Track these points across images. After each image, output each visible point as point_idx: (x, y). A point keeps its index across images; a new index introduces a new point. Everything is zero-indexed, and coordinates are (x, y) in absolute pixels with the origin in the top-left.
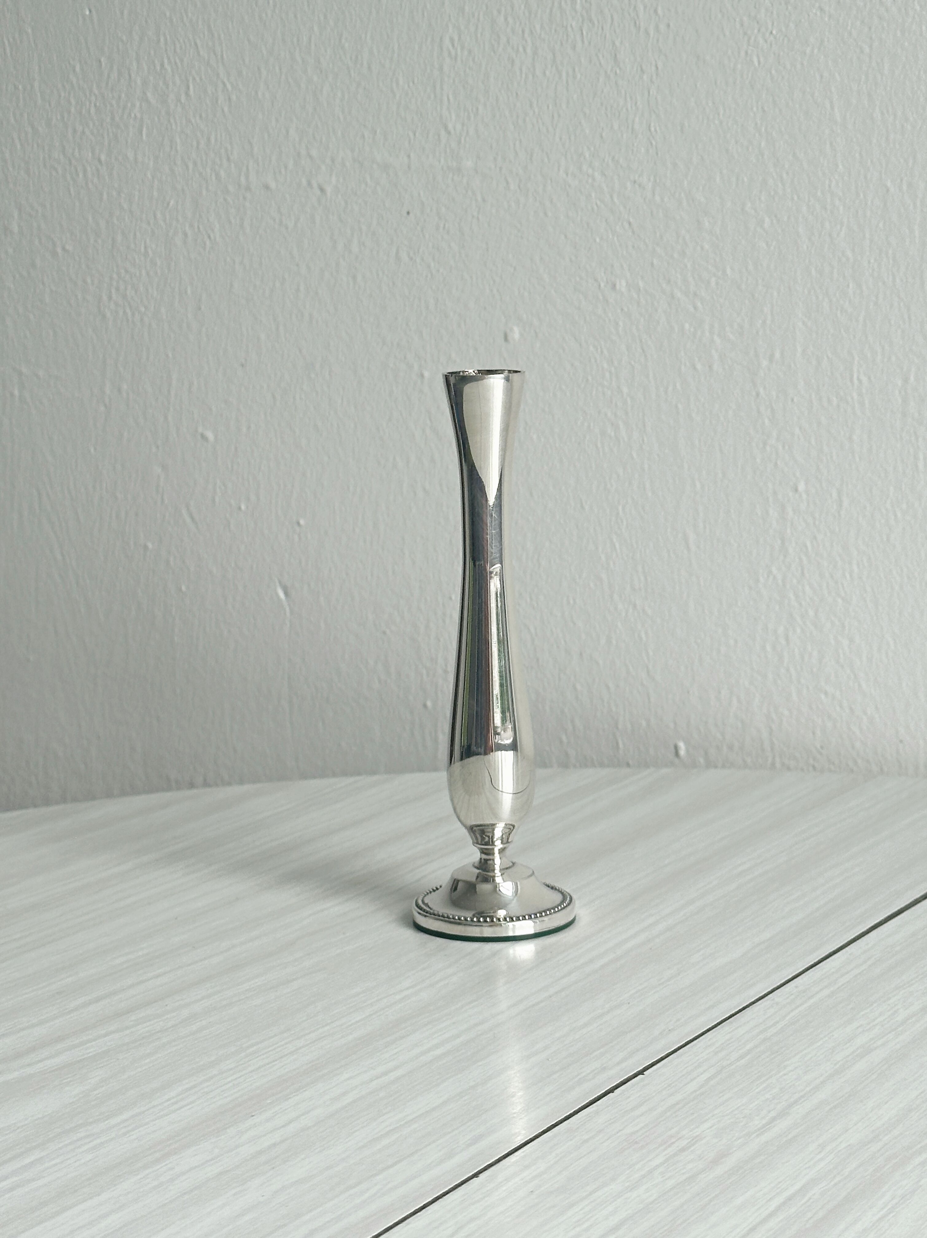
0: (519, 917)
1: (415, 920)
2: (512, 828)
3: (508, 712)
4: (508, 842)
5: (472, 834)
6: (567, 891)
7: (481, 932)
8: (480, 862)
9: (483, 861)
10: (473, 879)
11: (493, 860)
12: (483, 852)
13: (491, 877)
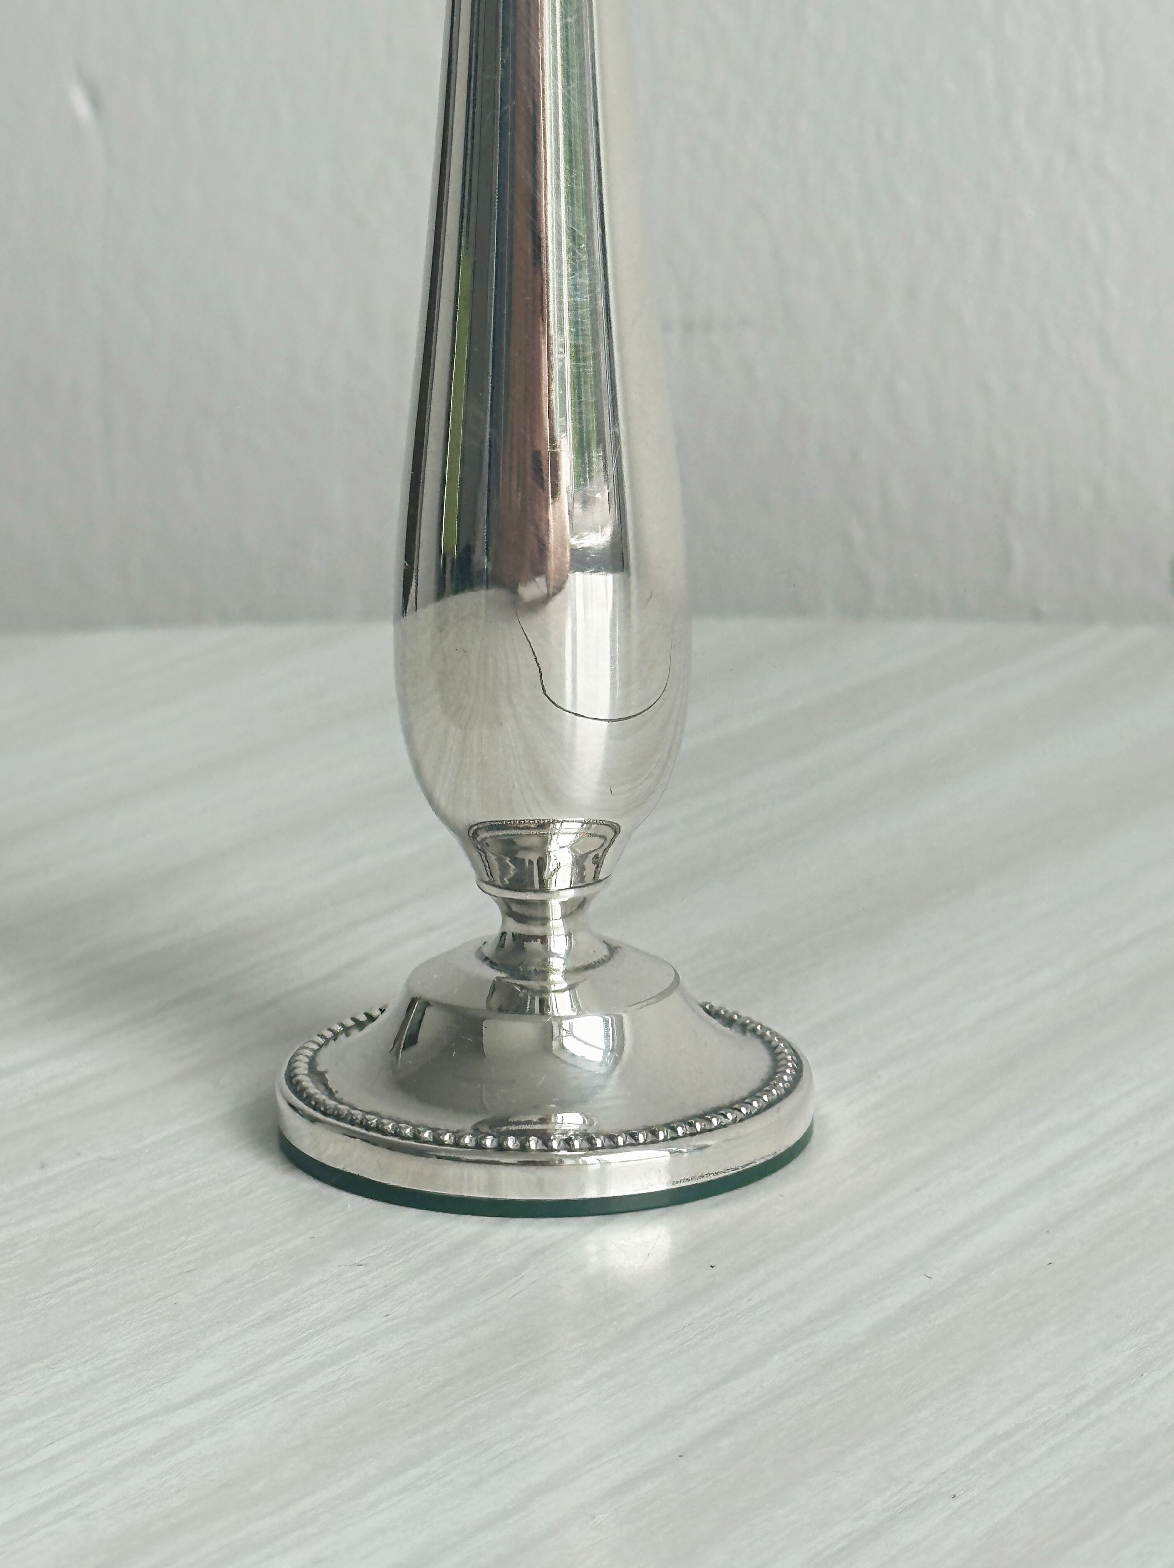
0: (612, 1137)
1: (281, 1128)
2: (609, 833)
3: (598, 446)
4: (596, 881)
5: (475, 854)
6: (786, 1035)
7: (492, 1184)
8: (501, 945)
9: (509, 938)
10: (477, 1001)
11: (544, 939)
12: (510, 910)
13: (535, 992)
